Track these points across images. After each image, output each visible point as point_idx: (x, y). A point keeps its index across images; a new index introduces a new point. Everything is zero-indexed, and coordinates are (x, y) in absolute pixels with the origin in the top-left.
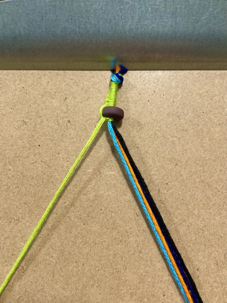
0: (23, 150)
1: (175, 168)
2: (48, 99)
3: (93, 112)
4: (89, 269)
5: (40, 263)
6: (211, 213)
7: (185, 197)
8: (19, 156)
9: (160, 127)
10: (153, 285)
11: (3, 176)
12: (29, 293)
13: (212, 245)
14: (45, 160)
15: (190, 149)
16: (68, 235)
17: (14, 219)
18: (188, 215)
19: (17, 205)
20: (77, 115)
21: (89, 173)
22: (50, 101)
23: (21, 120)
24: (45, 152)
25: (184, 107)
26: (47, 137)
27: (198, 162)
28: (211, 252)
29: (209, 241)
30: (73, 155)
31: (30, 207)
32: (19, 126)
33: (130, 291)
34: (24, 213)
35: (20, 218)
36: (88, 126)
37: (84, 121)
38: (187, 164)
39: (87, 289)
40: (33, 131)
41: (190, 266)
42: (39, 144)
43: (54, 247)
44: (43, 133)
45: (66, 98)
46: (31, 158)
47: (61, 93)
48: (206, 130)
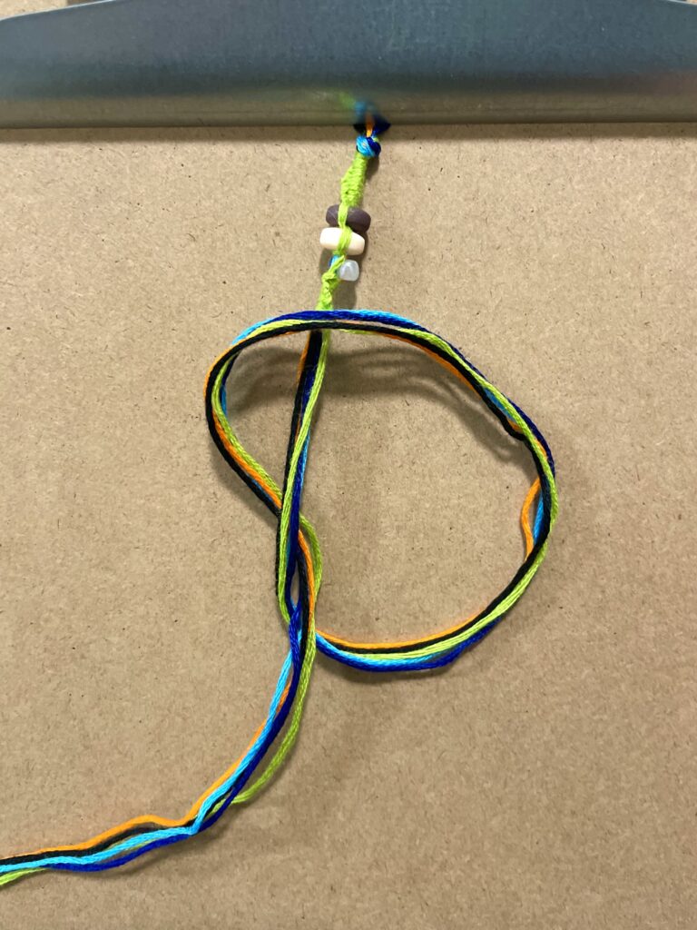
0: (194, 292)
2: (234, 188)
6: (534, 396)
8: (189, 303)
9: (451, 241)
10: (434, 514)
11: (163, 341)
12: (229, 535)
14: (237, 310)
15: (504, 283)
22: (238, 193)
23: (185, 233)
24: (235, 295)
25: (497, 200)
26: (238, 266)
27: (517, 307)
32: (183, 244)
33: (396, 523)
40: (211, 253)
41: (494, 482)
42: (223, 280)
43: (266, 461)
44: (229, 259)
45: (269, 186)
46: (210, 306)
47: (259, 176)
48: (535, 245)
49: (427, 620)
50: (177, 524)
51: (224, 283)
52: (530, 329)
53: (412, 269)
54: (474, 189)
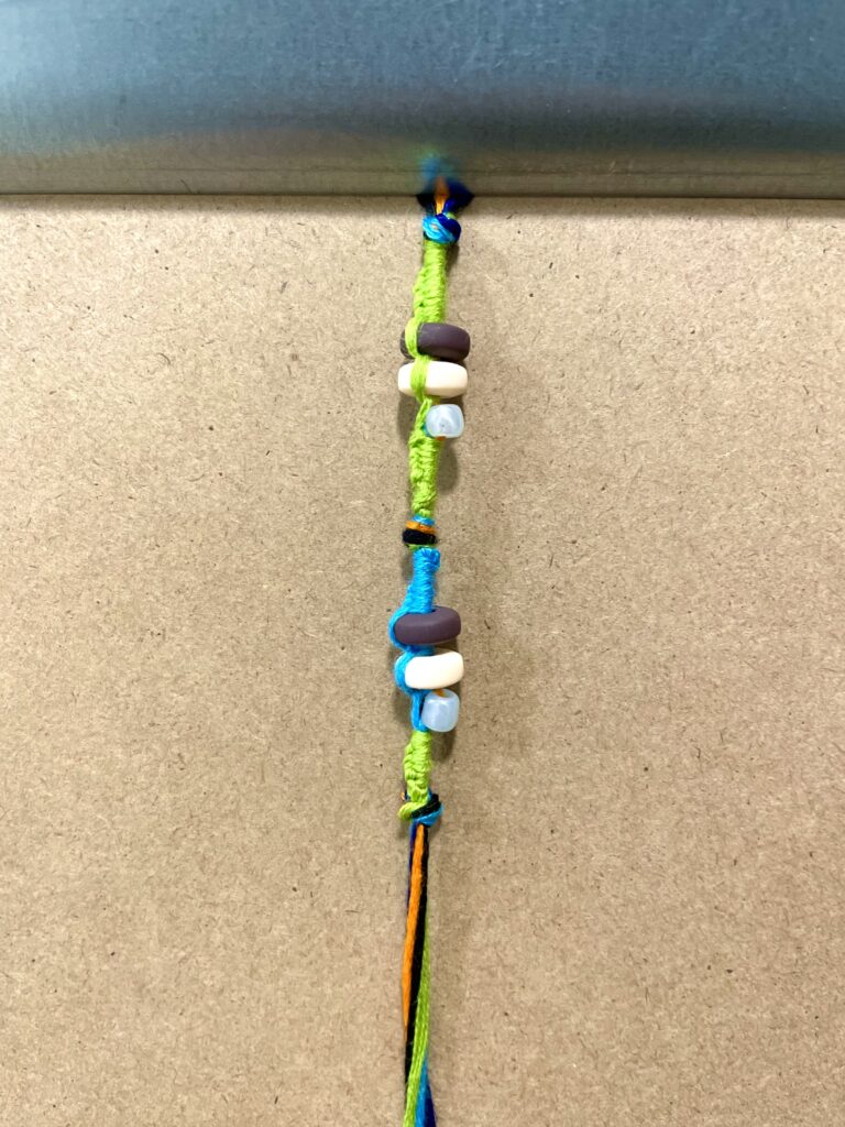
0: (165, 442)
1: (600, 497)
2: (232, 287)
3: (365, 326)
4: (356, 763)
5: (227, 746)
6: (692, 622)
7: (624, 579)
8: (156, 458)
9: (564, 375)
10: (526, 807)
11: (114, 515)
12: (200, 821)
13: (689, 708)
14: (229, 471)
15: (646, 442)
16: (300, 674)
17: (152, 633)
18: (628, 627)
19: (157, 593)
20: (319, 337)
21: (355, 508)
22: (238, 294)
23: (155, 352)
24: (227, 448)
25: (637, 314)
26: (233, 403)
27: (666, 481)
28: (684, 724)
30: (309, 458)
31: (194, 600)
32: (151, 369)
34: (177, 615)
35: (167, 629)
36: (349, 371)
37: (338, 355)
38: (634, 487)
39: (353, 811)
40: (192, 384)
41: (625, 759)
42: (210, 424)
43: (262, 707)
44: (220, 393)
45: (284, 285)
46: (189, 464)
47: (270, 269)
48: (696, 385)
49: (510, 978)
50: (121, 800)
51: (211, 429)
52: (687, 516)
53: (500, 415)
54: (601, 296)
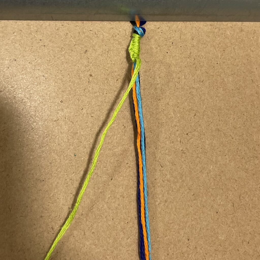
1: (194, 118)
2: (68, 52)
6: (226, 159)
7: (204, 146)
9: (179, 78)
14: (68, 117)
17: (41, 180)
18: (207, 162)
20: (99, 68)
24: (68, 109)
27: (214, 112)
29: (226, 185)
30: (97, 110)
32: (39, 81)
34: (50, 173)
35: (46, 178)
38: (204, 114)
47: (81, 46)
54: (189, 53)
